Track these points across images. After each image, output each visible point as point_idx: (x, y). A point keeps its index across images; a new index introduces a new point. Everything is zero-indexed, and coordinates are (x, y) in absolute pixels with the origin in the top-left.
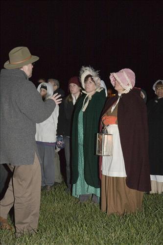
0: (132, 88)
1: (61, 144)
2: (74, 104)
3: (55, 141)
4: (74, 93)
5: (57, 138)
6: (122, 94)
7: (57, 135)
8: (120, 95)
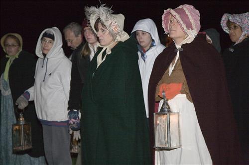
0: (196, 34)
1: (74, 123)
2: (91, 60)
3: (67, 119)
4: (91, 42)
5: (69, 114)
6: (183, 46)
7: (68, 109)
8: (178, 46)
